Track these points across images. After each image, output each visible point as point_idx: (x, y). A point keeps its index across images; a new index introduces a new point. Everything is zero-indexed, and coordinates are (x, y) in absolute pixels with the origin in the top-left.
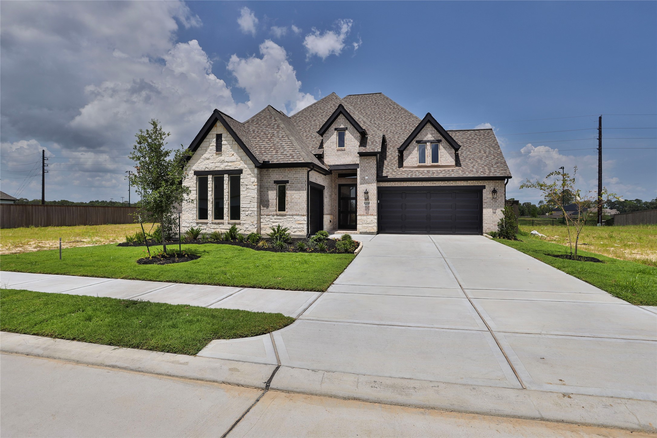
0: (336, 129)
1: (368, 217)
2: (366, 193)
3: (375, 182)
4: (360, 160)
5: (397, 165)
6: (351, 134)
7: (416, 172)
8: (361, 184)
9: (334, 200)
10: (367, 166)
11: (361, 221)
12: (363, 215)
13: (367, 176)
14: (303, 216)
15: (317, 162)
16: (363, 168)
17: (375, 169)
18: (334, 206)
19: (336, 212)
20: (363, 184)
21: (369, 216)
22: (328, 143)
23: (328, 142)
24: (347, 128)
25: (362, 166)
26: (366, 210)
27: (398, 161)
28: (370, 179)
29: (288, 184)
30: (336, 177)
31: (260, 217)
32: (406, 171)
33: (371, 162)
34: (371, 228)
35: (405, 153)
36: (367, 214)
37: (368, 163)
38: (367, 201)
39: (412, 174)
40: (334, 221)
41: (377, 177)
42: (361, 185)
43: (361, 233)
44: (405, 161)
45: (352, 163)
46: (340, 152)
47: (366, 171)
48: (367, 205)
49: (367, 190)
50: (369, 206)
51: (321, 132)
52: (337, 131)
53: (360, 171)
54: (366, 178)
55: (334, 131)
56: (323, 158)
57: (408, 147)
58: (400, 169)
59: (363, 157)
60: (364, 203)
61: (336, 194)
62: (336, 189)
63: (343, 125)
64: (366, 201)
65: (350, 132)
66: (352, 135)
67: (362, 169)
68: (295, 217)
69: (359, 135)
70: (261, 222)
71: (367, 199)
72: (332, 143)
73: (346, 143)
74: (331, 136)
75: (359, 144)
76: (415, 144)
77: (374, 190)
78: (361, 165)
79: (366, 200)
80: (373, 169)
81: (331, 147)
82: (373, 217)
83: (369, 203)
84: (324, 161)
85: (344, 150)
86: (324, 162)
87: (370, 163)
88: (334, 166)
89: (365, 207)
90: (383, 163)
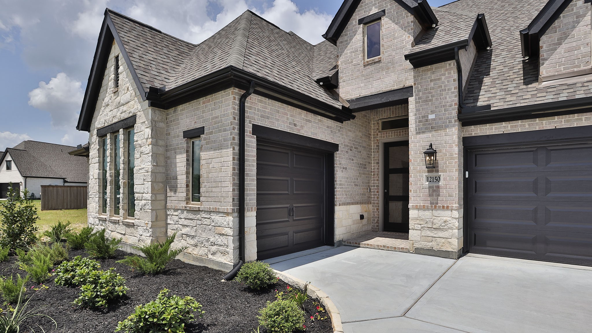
0: (361, 21)
1: (436, 213)
2: (431, 153)
3: (454, 126)
4: (414, 77)
5: (519, 79)
6: (394, 21)
7: (586, 84)
8: (418, 133)
9: (374, 175)
10: (433, 88)
11: (418, 222)
12: (424, 208)
13: (432, 112)
14: (227, 214)
15: (322, 96)
16: (423, 94)
17: (453, 93)
18: (374, 186)
19: (378, 198)
20: (423, 132)
21: (439, 212)
22: (347, 54)
23: (346, 51)
24: (384, 11)
25: (419, 91)
26: (430, 195)
27: (522, 72)
28: (440, 119)
29: (203, 135)
30: (378, 129)
31: (166, 212)
32: (549, 87)
33: (443, 77)
34: (443, 240)
35: (545, 42)
36: (434, 206)
37: (435, 80)
38: (434, 174)
39: (572, 90)
40: (374, 215)
41: (460, 112)
42: (418, 136)
43: (419, 251)
44: (547, 63)
45: (396, 88)
46: (371, 68)
47: (431, 100)
48: (435, 185)
49: (434, 147)
50: (438, 187)
51: (330, 35)
52: (365, 24)
53: (416, 103)
54: (431, 117)
55: (358, 26)
56: (336, 86)
57: (556, 23)
58: (530, 86)
59: (421, 69)
60: (425, 178)
61: (378, 163)
62: (378, 152)
63: (376, 8)
64: (431, 174)
65: (391, 19)
66: (396, 24)
67: (419, 98)
68: (214, 217)
69: (411, 18)
70: (167, 224)
71: (432, 167)
72: (353, 52)
73: (383, 45)
74: (351, 39)
75: (412, 39)
76: (581, 8)
77: (451, 147)
78: (417, 88)
79: (432, 171)
80: (447, 94)
81: (352, 62)
82: (448, 213)
83: (438, 179)
84: (340, 93)
85: (379, 61)
86: (338, 95)
87: (439, 79)
88: (358, 99)
89: (430, 187)
90: (481, 82)
